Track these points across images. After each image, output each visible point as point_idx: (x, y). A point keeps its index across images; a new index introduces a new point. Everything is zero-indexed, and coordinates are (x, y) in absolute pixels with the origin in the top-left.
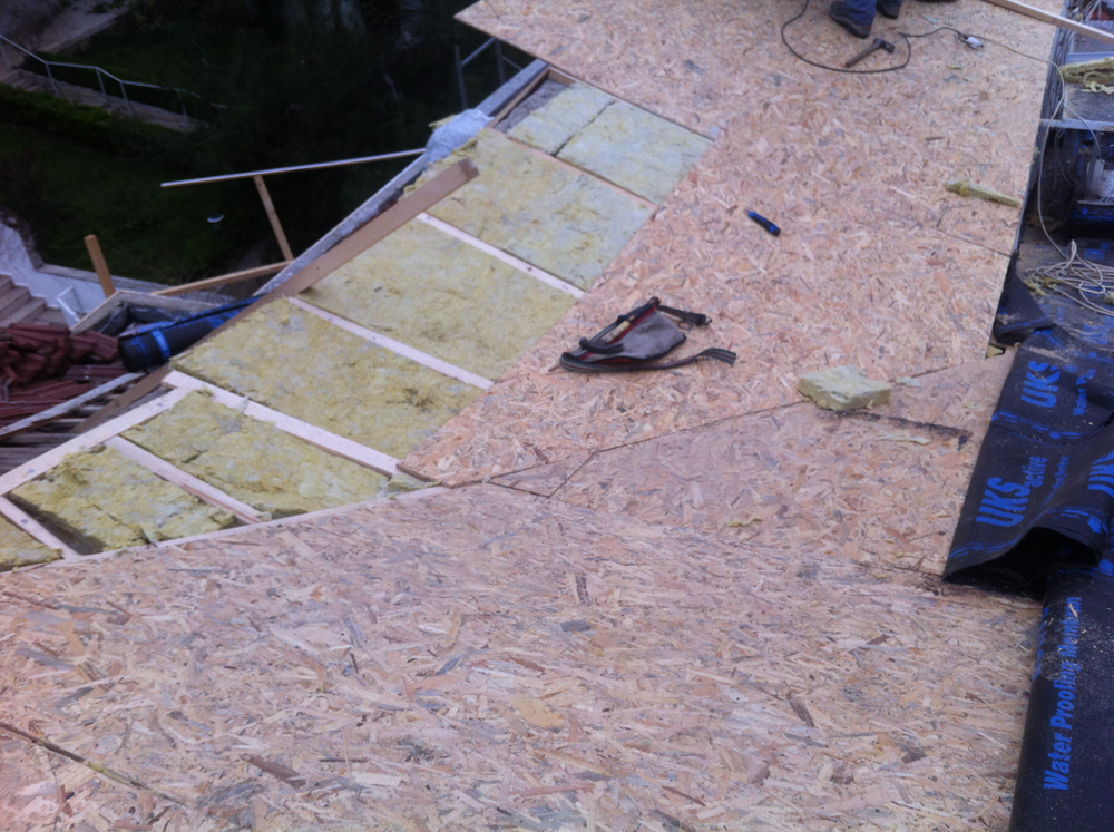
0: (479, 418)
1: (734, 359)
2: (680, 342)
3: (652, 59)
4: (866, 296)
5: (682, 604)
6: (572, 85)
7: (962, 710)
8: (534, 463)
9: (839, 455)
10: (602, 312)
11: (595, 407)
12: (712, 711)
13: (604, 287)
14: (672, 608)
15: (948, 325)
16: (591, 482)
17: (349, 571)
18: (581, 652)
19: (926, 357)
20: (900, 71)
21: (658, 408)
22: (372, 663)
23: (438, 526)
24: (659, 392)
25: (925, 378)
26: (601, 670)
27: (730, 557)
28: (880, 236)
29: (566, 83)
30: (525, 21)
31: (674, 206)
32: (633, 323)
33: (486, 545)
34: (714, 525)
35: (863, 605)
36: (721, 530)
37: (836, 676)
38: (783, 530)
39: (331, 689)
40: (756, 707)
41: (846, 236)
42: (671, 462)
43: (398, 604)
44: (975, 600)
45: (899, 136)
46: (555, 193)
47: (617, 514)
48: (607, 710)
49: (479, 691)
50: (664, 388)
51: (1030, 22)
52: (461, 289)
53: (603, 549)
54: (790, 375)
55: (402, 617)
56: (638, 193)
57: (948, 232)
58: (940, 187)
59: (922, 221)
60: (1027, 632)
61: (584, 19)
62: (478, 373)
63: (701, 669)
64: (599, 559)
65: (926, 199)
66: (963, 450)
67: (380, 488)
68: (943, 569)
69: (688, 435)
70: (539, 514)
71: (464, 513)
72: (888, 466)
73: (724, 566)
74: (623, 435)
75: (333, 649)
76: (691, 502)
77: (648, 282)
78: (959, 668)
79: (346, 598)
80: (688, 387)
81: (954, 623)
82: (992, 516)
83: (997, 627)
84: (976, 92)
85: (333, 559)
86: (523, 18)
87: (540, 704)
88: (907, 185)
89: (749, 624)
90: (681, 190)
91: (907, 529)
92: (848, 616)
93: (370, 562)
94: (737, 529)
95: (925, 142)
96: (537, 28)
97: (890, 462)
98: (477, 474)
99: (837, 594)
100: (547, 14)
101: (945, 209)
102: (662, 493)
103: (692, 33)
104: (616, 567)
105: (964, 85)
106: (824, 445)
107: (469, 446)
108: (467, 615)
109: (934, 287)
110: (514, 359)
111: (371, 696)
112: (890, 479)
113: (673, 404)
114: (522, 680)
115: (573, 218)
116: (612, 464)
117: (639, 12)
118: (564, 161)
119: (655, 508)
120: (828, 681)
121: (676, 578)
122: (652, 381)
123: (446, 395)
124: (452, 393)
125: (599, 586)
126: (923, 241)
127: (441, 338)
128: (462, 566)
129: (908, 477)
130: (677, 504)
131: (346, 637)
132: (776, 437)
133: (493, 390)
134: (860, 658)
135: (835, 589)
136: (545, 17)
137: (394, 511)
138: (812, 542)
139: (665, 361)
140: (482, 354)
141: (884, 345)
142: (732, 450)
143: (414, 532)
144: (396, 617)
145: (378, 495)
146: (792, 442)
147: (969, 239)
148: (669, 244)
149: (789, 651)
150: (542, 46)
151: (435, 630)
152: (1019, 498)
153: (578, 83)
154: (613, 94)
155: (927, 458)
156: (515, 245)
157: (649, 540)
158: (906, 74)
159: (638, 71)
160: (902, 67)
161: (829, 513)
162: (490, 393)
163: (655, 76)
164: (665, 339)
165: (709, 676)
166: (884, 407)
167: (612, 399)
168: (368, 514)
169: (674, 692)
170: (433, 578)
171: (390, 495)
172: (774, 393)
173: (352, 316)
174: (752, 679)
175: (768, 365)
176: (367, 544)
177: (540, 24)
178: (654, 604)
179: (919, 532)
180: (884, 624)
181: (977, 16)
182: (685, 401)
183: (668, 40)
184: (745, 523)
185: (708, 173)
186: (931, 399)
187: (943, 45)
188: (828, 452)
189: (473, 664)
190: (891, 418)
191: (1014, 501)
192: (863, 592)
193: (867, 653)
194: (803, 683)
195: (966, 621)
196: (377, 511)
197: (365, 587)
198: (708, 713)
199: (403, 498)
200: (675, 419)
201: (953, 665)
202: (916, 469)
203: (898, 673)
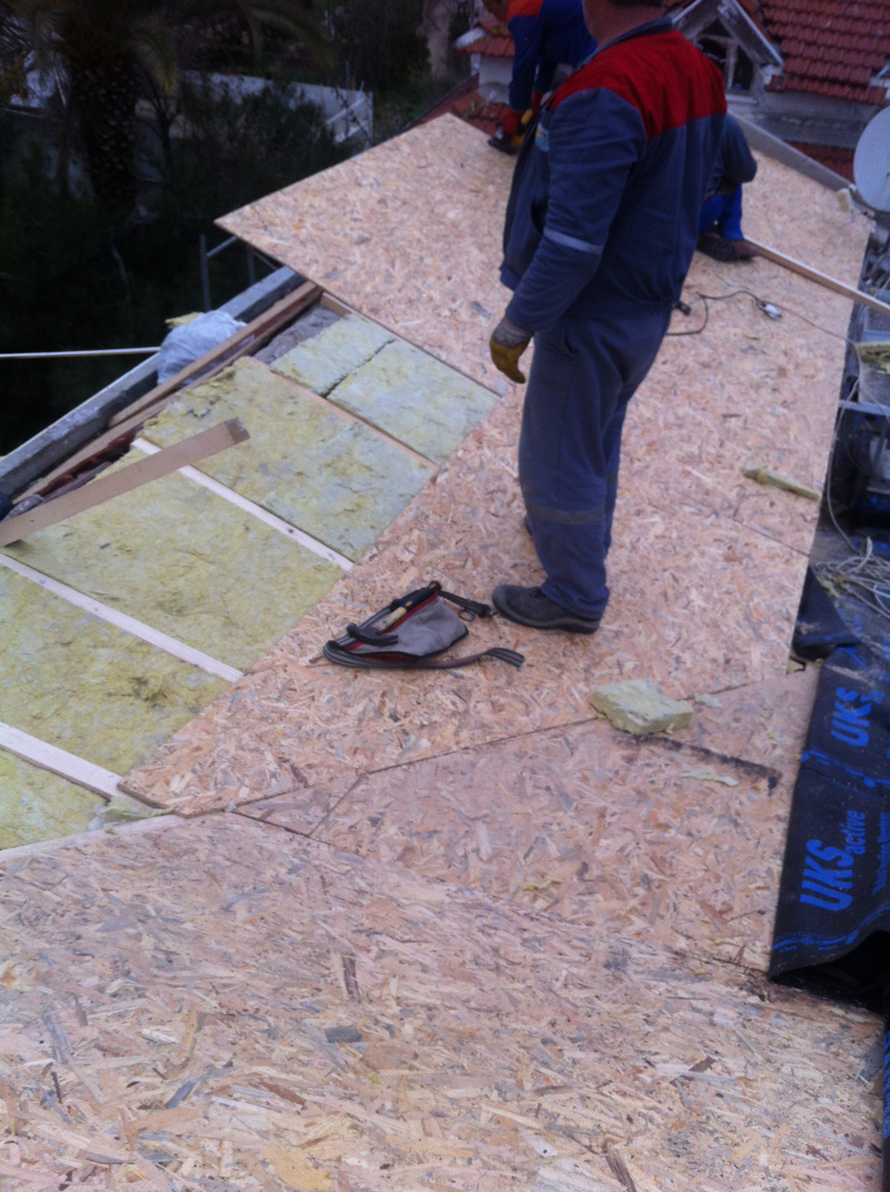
0: (223, 721)
1: (522, 662)
2: (462, 636)
3: (436, 295)
4: (660, 593)
5: (473, 1004)
6: (347, 316)
7: (803, 1171)
8: (291, 785)
9: (641, 796)
10: (373, 590)
11: (364, 712)
12: (515, 1169)
13: (376, 558)
14: (461, 1011)
15: (747, 633)
16: (359, 817)
17: (51, 943)
18: (351, 1075)
19: (725, 670)
20: (696, 336)
21: (436, 718)
22: (80, 1088)
23: (168, 875)
24: (437, 697)
25: (724, 695)
26: (377, 1104)
27: (526, 935)
28: (675, 523)
29: (340, 312)
30: (296, 236)
31: (457, 468)
32: (410, 611)
33: (230, 905)
34: (505, 884)
35: (681, 1013)
36: (515, 894)
37: (657, 1117)
38: (585, 898)
39: (26, 1129)
40: (567, 1164)
41: (639, 520)
42: (452, 793)
43: (114, 995)
44: (805, 1009)
45: (695, 410)
46: (323, 441)
47: (391, 864)
48: (385, 1167)
49: (220, 1134)
50: (442, 692)
51: (827, 293)
52: (207, 550)
53: (374, 917)
54: (581, 685)
55: (120, 1015)
56: (416, 448)
57: (745, 523)
58: (737, 472)
59: (717, 508)
60: (865, 1057)
61: (363, 241)
62: (223, 659)
63: (499, 1105)
64: (371, 932)
65: (724, 485)
66: (774, 797)
67: (94, 815)
68: (768, 964)
69: (470, 757)
70: (296, 861)
71: (202, 856)
72: (696, 814)
73: (520, 948)
74: (397, 752)
75: (28, 1064)
76: (477, 851)
77: (426, 558)
78: (797, 1108)
79: (47, 984)
80: (469, 692)
81: (785, 1042)
82: (817, 895)
83: (833, 1049)
84: (773, 367)
85: (31, 925)
86: (294, 232)
87: (300, 1156)
88: (701, 466)
89: (554, 1037)
90: (465, 450)
91: (724, 903)
92: (666, 1029)
93: (80, 930)
94: (532, 894)
95: (722, 419)
96: (310, 246)
97: (697, 808)
98: (220, 799)
99: (652, 995)
100: (322, 230)
101: (742, 497)
102: (444, 836)
103: (480, 271)
104: (391, 944)
105: (761, 357)
106: (624, 780)
107: (210, 761)
108: (206, 1015)
109: (733, 587)
110: (269, 643)
111: (78, 1140)
112: (699, 832)
113: (454, 714)
114: (276, 1116)
115: (344, 473)
116: (384, 792)
117: (424, 240)
118: (336, 404)
119: (436, 857)
120: (650, 1125)
121: (463, 964)
122: (430, 682)
123: (182, 687)
124: (191, 686)
125: (371, 973)
126: (720, 533)
127: (180, 612)
128: (198, 937)
129: (718, 830)
130: (461, 853)
131: (47, 1046)
132: (570, 765)
133: (242, 684)
134: (684, 1091)
135: (649, 987)
136: (319, 233)
137: (111, 851)
138: (619, 918)
139: (444, 659)
140: (230, 634)
141: (681, 654)
142: (521, 780)
143: (137, 884)
144: (113, 1016)
145: (91, 825)
146: (587, 774)
147: (767, 533)
148: (451, 514)
149: (602, 1080)
150: (314, 268)
151: (163, 1037)
152: (840, 869)
153: (354, 315)
154: (393, 332)
155: (737, 806)
156: (275, 501)
157: (430, 905)
158: (702, 340)
159: (421, 308)
160: (699, 332)
161: (636, 876)
162: (238, 688)
163: (439, 315)
164: (447, 631)
165: (509, 1115)
166: (684, 732)
167: (383, 703)
168: (78, 856)
169: (467, 1139)
170: (161, 956)
171: (108, 826)
172: (566, 706)
173: (70, 579)
174: (560, 1122)
175: (557, 671)
176: (77, 902)
177: (314, 241)
178: (438, 1003)
179: (737, 909)
180: (708, 1043)
181: (775, 282)
182: (466, 711)
183: (454, 277)
184: (541, 886)
185: (494, 433)
186: (734, 725)
187: (740, 310)
188: (628, 789)
189: (215, 1092)
190: (693, 748)
191: (838, 873)
192: (682, 994)
193: (692, 1084)
194: (620, 1128)
195: (799, 1040)
196: (89, 850)
197: (73, 969)
198: (510, 1174)
199: (124, 830)
200: (456, 734)
201: (789, 1103)
202: (726, 820)
203: (729, 1115)
